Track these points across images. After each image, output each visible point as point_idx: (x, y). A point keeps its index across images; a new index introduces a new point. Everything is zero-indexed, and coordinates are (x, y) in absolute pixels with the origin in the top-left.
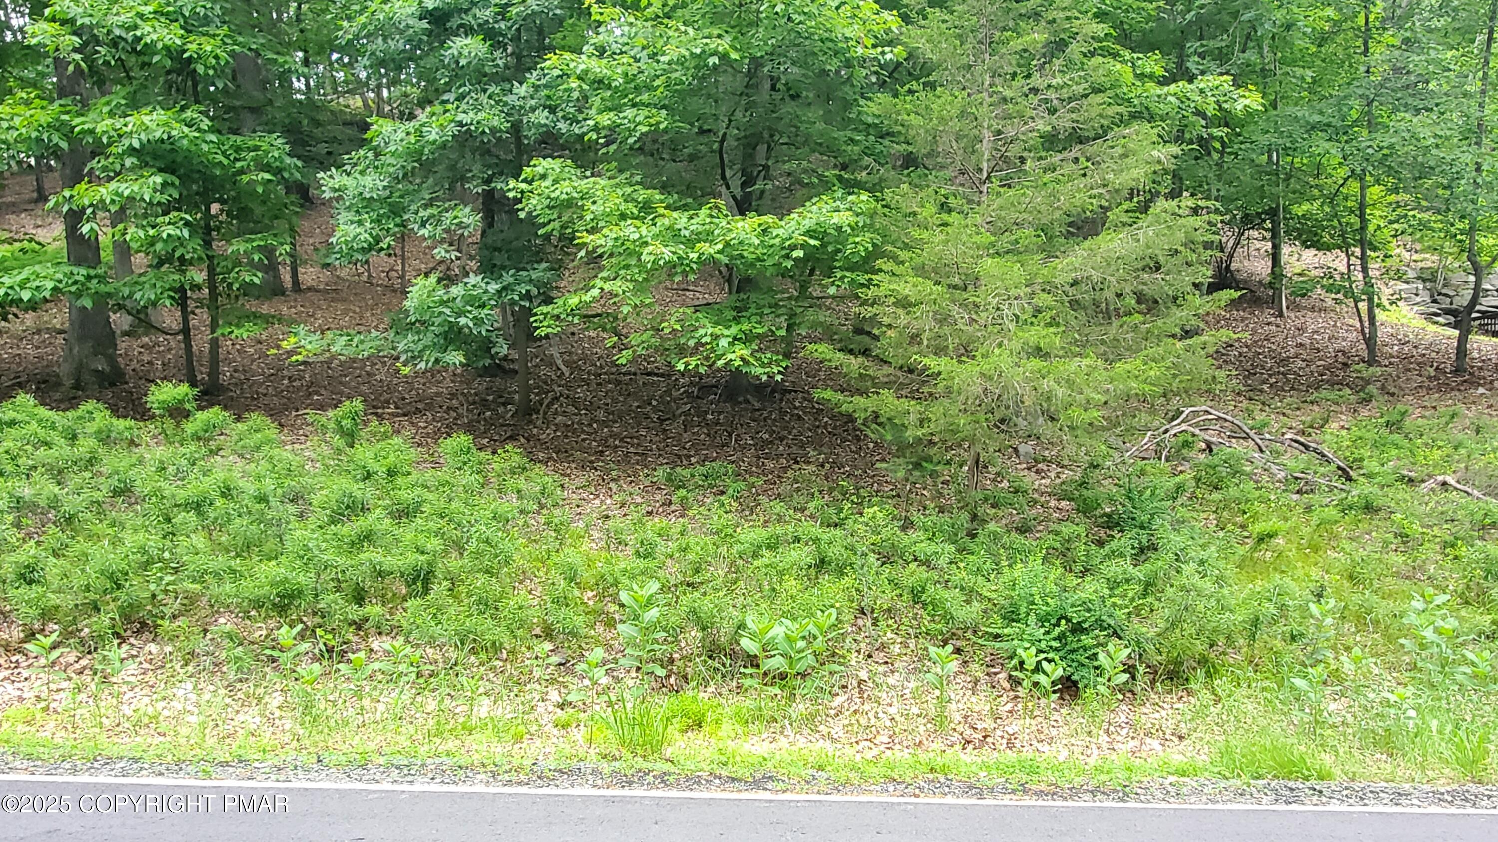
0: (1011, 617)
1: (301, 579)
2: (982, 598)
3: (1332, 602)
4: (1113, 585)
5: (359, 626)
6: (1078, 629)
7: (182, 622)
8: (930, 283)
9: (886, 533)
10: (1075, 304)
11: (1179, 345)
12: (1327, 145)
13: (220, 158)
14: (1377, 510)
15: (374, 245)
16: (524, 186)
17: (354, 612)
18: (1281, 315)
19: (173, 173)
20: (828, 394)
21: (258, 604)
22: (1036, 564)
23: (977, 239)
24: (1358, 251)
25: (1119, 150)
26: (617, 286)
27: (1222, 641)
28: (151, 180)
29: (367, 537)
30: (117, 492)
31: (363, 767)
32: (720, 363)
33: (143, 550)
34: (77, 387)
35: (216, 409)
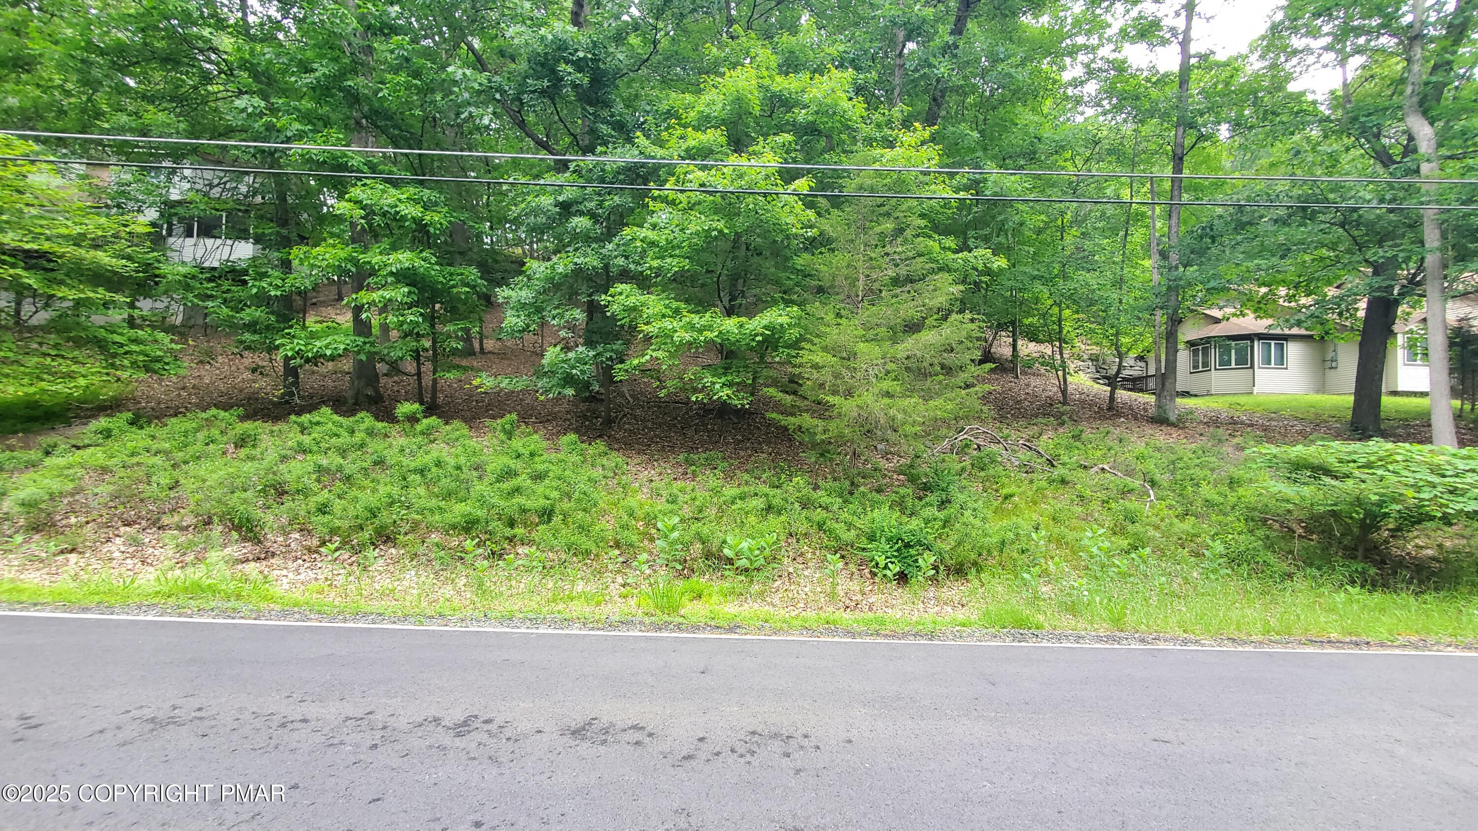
0: (872, 538)
1: (479, 513)
2: (856, 528)
3: (1044, 533)
4: (927, 522)
5: (510, 540)
6: (908, 546)
7: (410, 537)
8: (830, 356)
9: (804, 492)
10: (908, 369)
11: (963, 392)
12: (1042, 287)
13: (441, 279)
14: (1068, 483)
15: (526, 329)
16: (610, 298)
17: (508, 532)
18: (1017, 377)
19: (415, 286)
20: (774, 415)
21: (454, 527)
22: (886, 509)
23: (856, 332)
24: (1057, 344)
25: (932, 287)
26: (660, 354)
27: (985, 553)
28: (402, 290)
29: (517, 490)
30: (376, 463)
31: (510, 619)
32: (715, 397)
33: (390, 496)
34: (356, 404)
35: (434, 417)
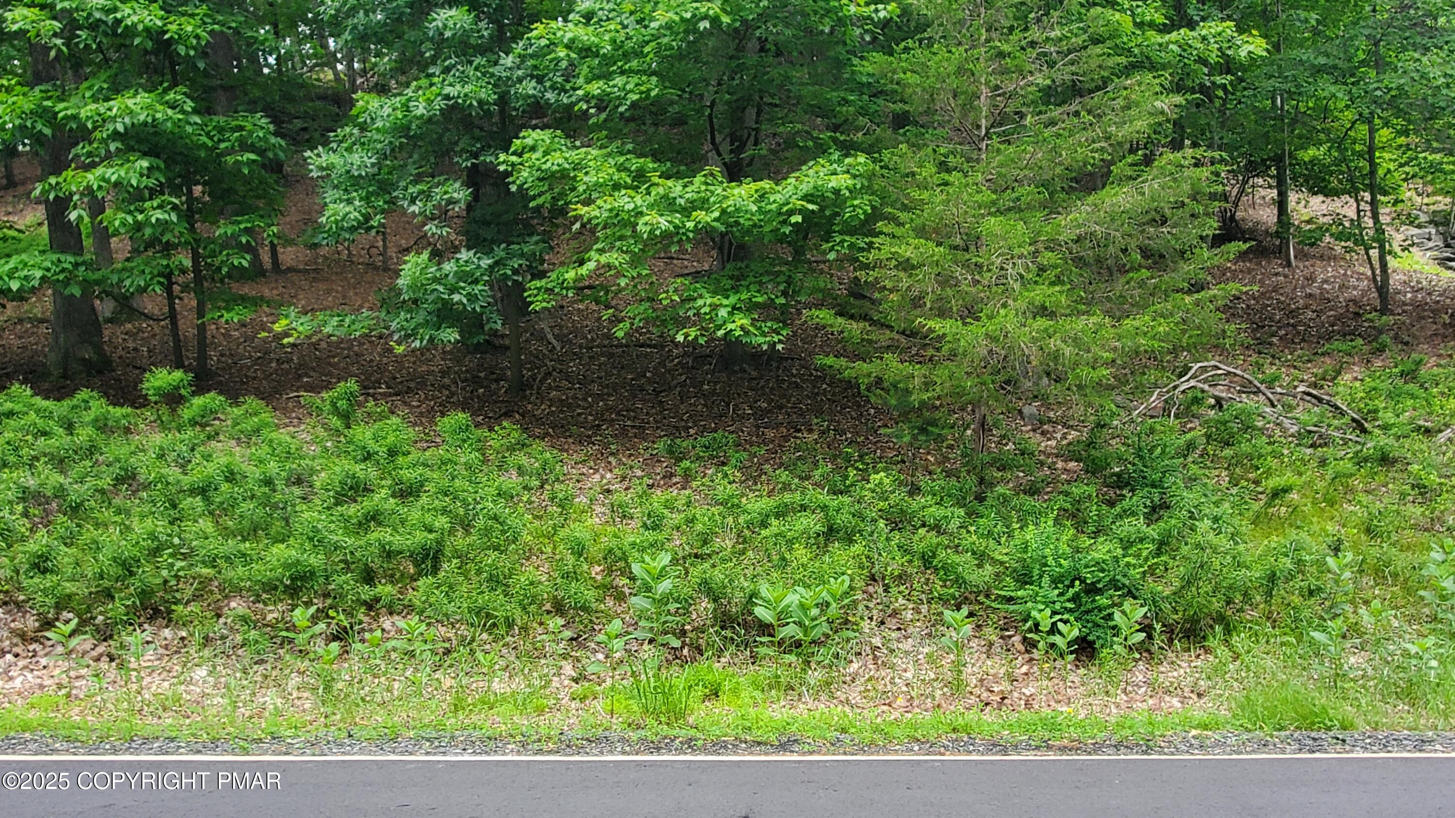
0: (1024, 579)
1: (312, 560)
2: (994, 562)
3: (1350, 556)
4: (1127, 544)
5: (370, 606)
6: (1092, 590)
7: (194, 607)
8: (930, 244)
9: (894, 498)
10: (1079, 261)
11: (1188, 299)
12: (1333, 89)
13: (204, 139)
14: (1395, 461)
15: (365, 223)
16: (514, 159)
17: (366, 592)
18: (1289, 265)
19: (157, 156)
20: (830, 360)
21: (270, 587)
22: (1048, 524)
23: (978, 197)
24: (1367, 196)
25: (1120, 102)
26: (614, 258)
27: (1238, 598)
28: (137, 164)
29: (374, 518)
30: (119, 480)
32: (720, 333)
33: (153, 536)
34: (65, 376)
35: (212, 394)
